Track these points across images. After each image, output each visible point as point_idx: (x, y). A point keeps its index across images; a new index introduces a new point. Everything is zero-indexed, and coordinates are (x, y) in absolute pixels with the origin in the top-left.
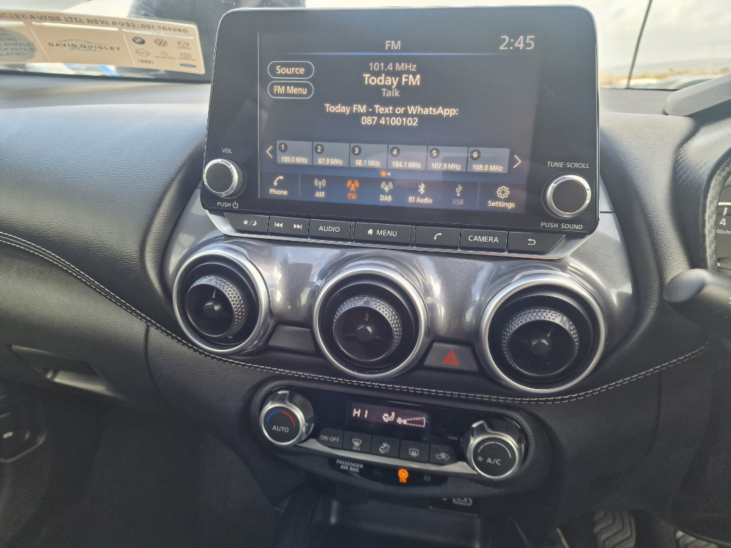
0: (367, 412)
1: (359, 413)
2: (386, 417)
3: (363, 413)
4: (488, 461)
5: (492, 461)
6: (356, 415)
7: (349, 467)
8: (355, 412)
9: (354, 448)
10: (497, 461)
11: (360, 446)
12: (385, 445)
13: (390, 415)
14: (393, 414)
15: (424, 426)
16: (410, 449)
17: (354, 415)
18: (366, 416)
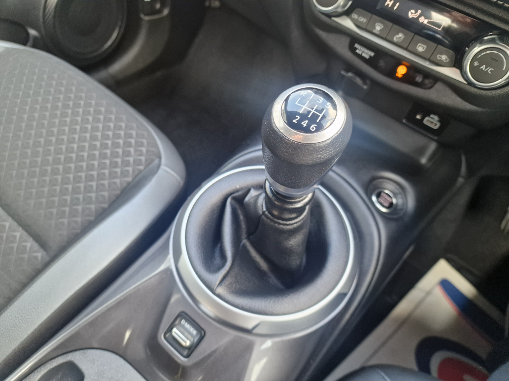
0: (398, 4)
1: (391, 4)
2: (412, 13)
3: (394, 5)
4: (482, 67)
5: (486, 68)
6: (388, 5)
7: (362, 52)
8: (388, 2)
9: (374, 31)
10: (489, 70)
11: (380, 31)
12: (400, 35)
13: (416, 12)
14: (419, 12)
15: (440, 30)
16: (419, 44)
17: (386, 4)
18: (395, 8)
